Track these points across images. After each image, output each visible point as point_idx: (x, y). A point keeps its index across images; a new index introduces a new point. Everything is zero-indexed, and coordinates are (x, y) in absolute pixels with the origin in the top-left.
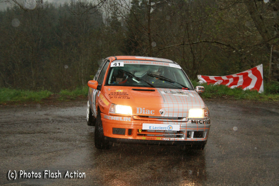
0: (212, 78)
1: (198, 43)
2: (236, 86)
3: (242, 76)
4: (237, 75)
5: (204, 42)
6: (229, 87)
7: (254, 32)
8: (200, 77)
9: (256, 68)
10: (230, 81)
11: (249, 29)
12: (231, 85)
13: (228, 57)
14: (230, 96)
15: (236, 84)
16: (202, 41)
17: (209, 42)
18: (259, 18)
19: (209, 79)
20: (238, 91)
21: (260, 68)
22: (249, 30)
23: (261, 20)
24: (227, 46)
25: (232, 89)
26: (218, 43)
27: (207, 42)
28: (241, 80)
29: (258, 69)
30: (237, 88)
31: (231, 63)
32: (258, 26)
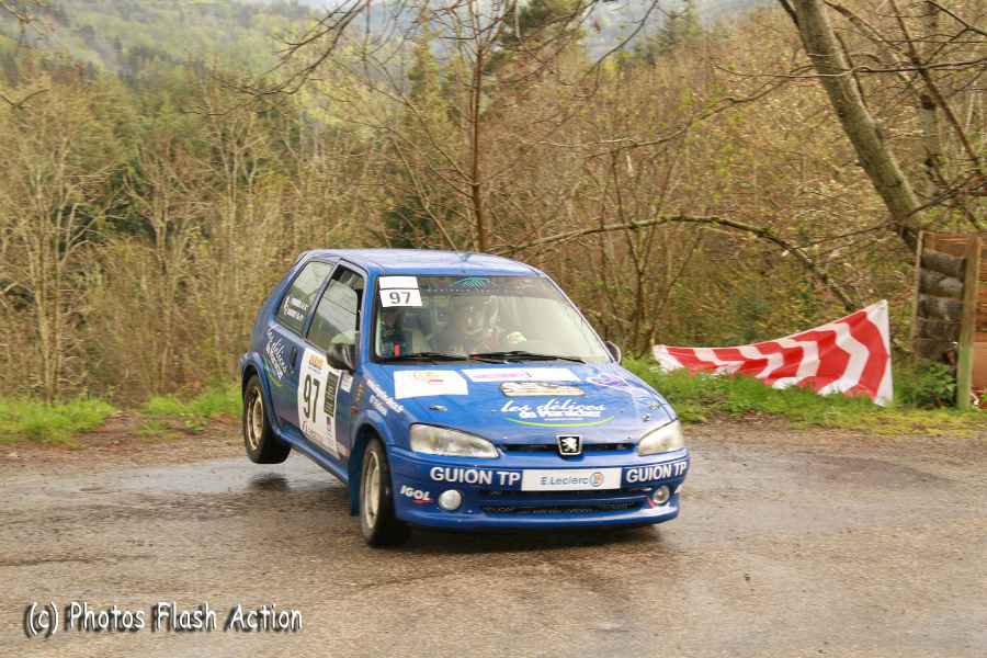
0: (705, 354)
1: (654, 224)
2: (794, 381)
3: (814, 343)
4: (797, 339)
5: (674, 219)
6: (767, 382)
7: (856, 184)
8: (661, 353)
9: (865, 315)
10: (769, 363)
11: (837, 173)
12: (775, 376)
13: (763, 273)
14: (771, 414)
15: (793, 374)
16: (668, 216)
17: (692, 220)
18: (873, 132)
19: (696, 361)
20: (800, 399)
21: (878, 314)
22: (836, 175)
23: (877, 141)
24: (760, 234)
25: (779, 391)
26: (725, 223)
27: (685, 220)
28: (811, 359)
29: (870, 317)
30: (795, 388)
31: (773, 295)
32: (868, 164)
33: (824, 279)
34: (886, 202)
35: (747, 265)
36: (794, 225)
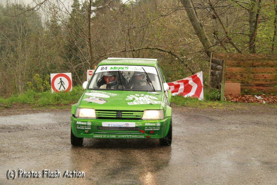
1: (140, 49)
2: (177, 93)
3: (183, 83)
4: (178, 82)
5: (145, 48)
7: (196, 39)
9: (196, 75)
10: (171, 88)
11: (191, 36)
12: (172, 92)
13: (170, 64)
17: (150, 49)
18: (199, 25)
20: (179, 98)
21: (200, 75)
23: (200, 27)
24: (169, 53)
25: (174, 96)
26: (159, 49)
27: (148, 48)
28: (182, 87)
29: (198, 76)
30: (178, 96)
31: (173, 69)
32: (198, 34)
33: (186, 65)
34: (203, 44)
35: (166, 61)
36: (179, 50)
